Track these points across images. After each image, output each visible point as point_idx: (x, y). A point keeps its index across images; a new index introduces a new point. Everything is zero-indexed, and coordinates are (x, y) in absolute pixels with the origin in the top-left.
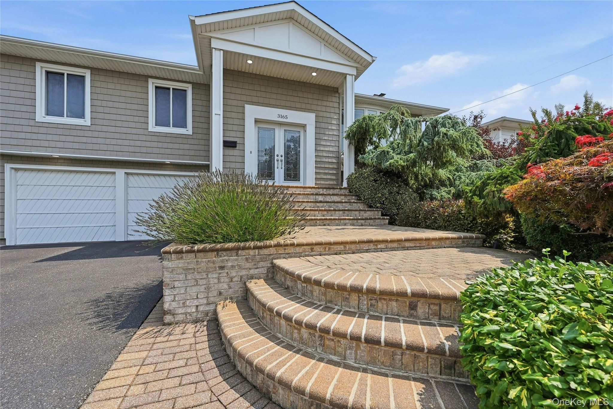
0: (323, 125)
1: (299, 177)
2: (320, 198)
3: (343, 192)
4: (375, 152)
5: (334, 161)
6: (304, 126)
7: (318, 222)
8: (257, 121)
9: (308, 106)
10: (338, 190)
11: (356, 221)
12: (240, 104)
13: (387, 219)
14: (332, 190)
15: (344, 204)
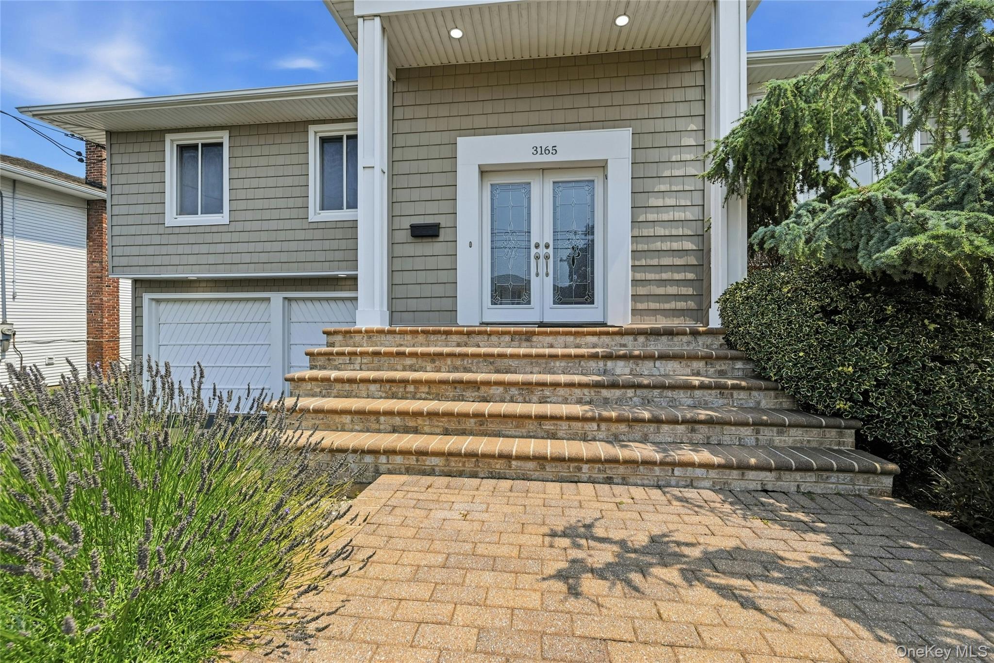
0: (654, 155)
1: (593, 295)
2: (622, 370)
3: (701, 346)
4: (823, 210)
5: (689, 245)
6: (602, 166)
7: (585, 467)
8: (484, 172)
9: (613, 113)
10: (685, 339)
11: (735, 474)
12: (445, 137)
13: (884, 473)
14: (664, 339)
15: (698, 393)
